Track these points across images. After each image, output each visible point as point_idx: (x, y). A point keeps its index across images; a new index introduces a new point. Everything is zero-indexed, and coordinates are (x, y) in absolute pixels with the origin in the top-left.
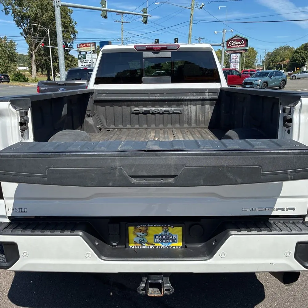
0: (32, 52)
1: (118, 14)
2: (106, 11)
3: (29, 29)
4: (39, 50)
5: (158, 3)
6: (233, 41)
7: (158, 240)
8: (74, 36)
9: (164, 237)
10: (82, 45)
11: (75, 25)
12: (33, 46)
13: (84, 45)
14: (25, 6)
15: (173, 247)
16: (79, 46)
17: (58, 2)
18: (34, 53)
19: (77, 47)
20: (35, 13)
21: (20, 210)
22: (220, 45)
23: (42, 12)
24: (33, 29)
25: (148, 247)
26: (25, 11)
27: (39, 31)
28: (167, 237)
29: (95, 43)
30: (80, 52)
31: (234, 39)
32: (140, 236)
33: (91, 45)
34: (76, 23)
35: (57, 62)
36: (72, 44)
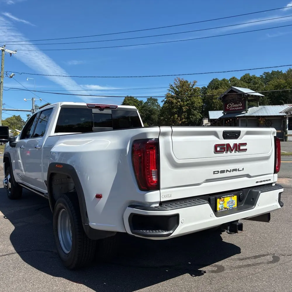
15: (234, 207)
21: (168, 195)
22: (31, 111)
25: (225, 210)
32: (221, 204)
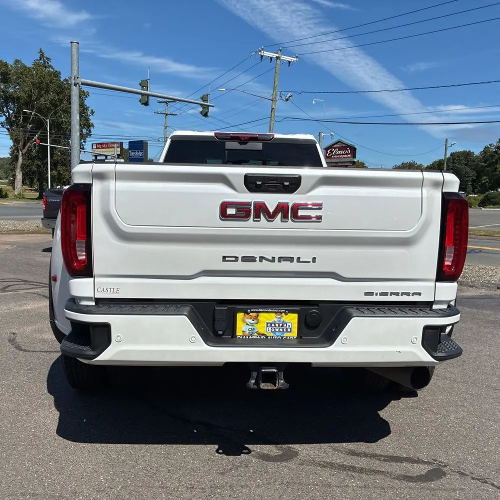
0: (18, 152)
1: (160, 102)
2: (148, 95)
3: (15, 117)
4: (29, 151)
5: (224, 89)
6: (335, 148)
7: (270, 328)
8: (87, 130)
9: (277, 325)
10: (101, 145)
11: (90, 115)
12: (21, 143)
13: (104, 146)
14: (13, 83)
15: (287, 337)
16: (94, 147)
17: (76, 78)
18: (21, 154)
19: (92, 149)
20: (28, 94)
21: (112, 290)
23: (39, 92)
24: (22, 117)
25: (259, 337)
26: (12, 90)
27: (32, 122)
28: (281, 325)
29: (121, 144)
30: (96, 156)
31: (335, 146)
32: (250, 324)
33: (116, 145)
34: (93, 113)
35: (56, 171)
36: (83, 143)
